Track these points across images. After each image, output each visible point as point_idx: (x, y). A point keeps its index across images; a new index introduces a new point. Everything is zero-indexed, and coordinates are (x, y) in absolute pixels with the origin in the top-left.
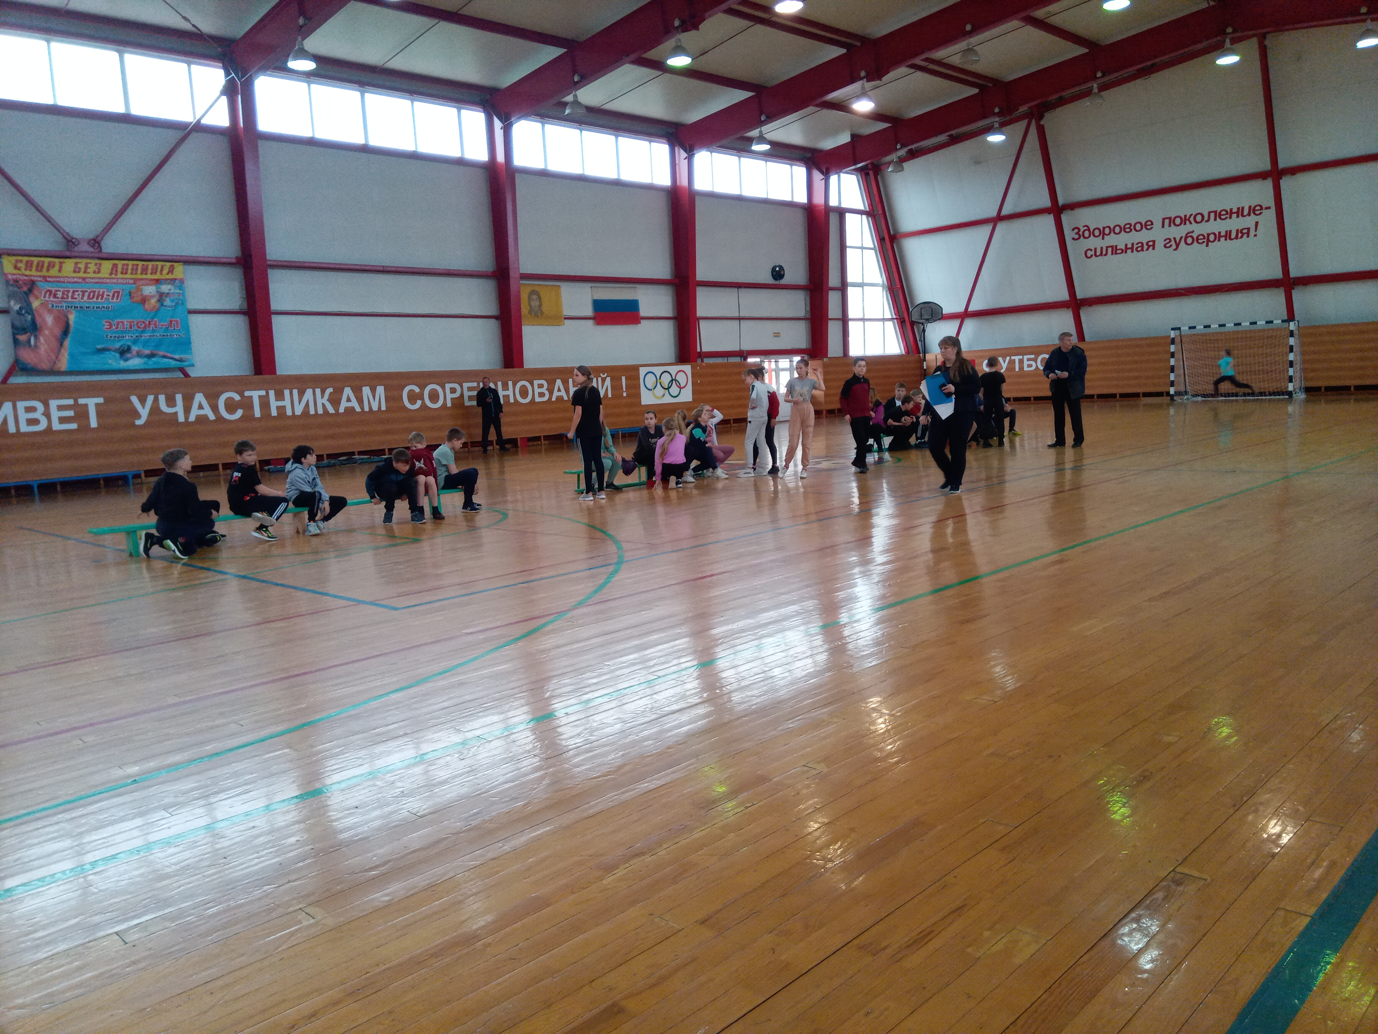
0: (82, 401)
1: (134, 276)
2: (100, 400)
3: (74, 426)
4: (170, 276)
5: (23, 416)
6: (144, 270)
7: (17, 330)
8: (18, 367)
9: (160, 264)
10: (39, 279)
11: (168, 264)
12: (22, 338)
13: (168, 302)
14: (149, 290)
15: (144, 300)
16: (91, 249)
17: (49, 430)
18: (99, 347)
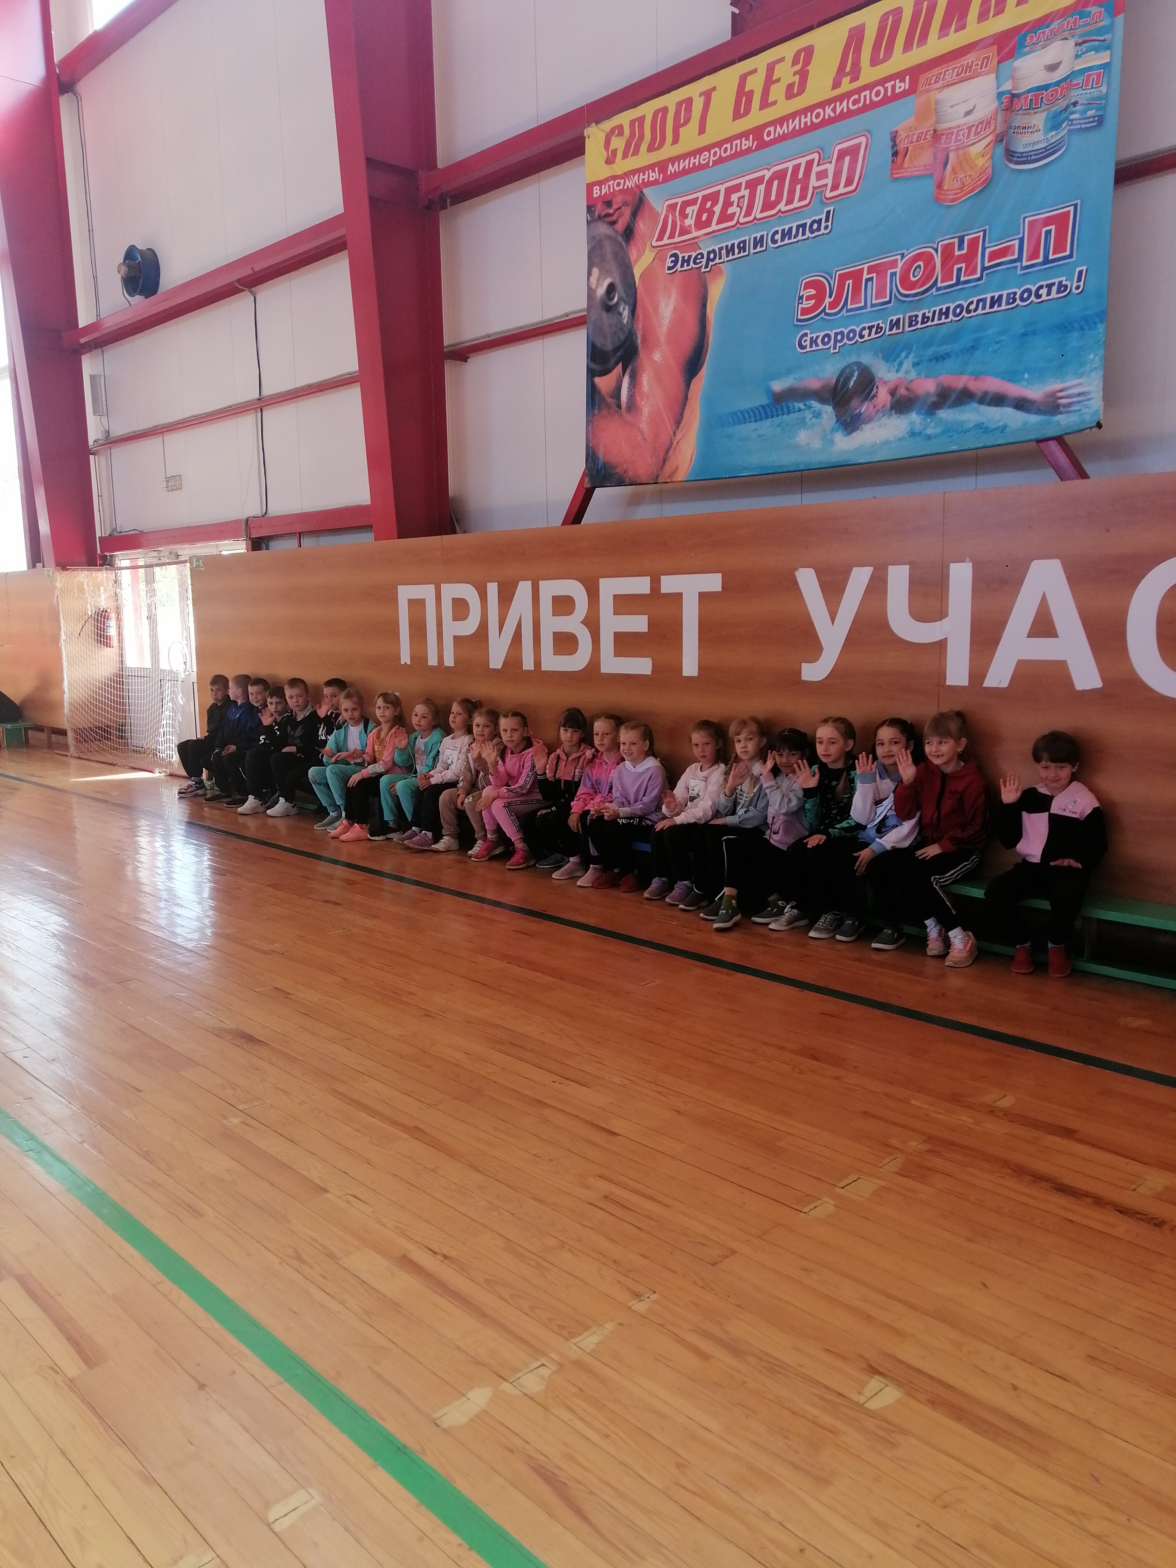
0: (669, 584)
1: (916, 57)
2: (713, 582)
3: (642, 666)
7: (597, 360)
10: (654, 176)
12: (604, 383)
18: (778, 386)
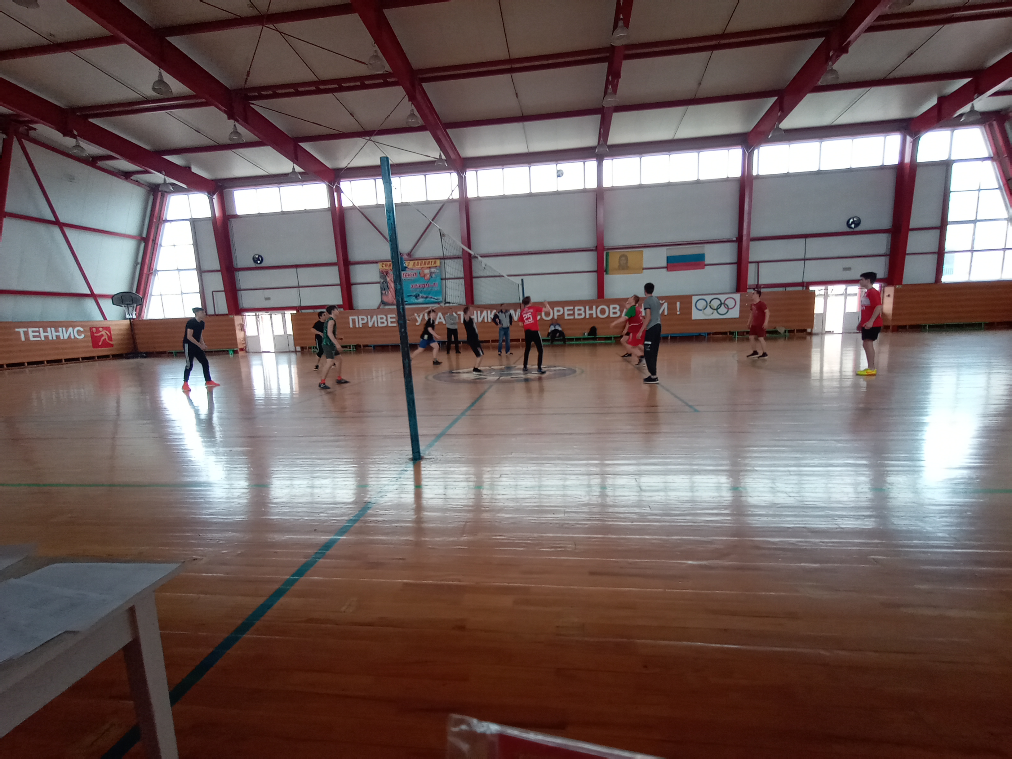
1: (422, 266)
4: (435, 265)
5: (379, 321)
6: (425, 264)
7: (382, 289)
8: (383, 303)
9: (431, 261)
11: (434, 260)
12: (384, 292)
13: (434, 276)
14: (427, 271)
15: (425, 276)
16: (407, 257)
17: (387, 326)
